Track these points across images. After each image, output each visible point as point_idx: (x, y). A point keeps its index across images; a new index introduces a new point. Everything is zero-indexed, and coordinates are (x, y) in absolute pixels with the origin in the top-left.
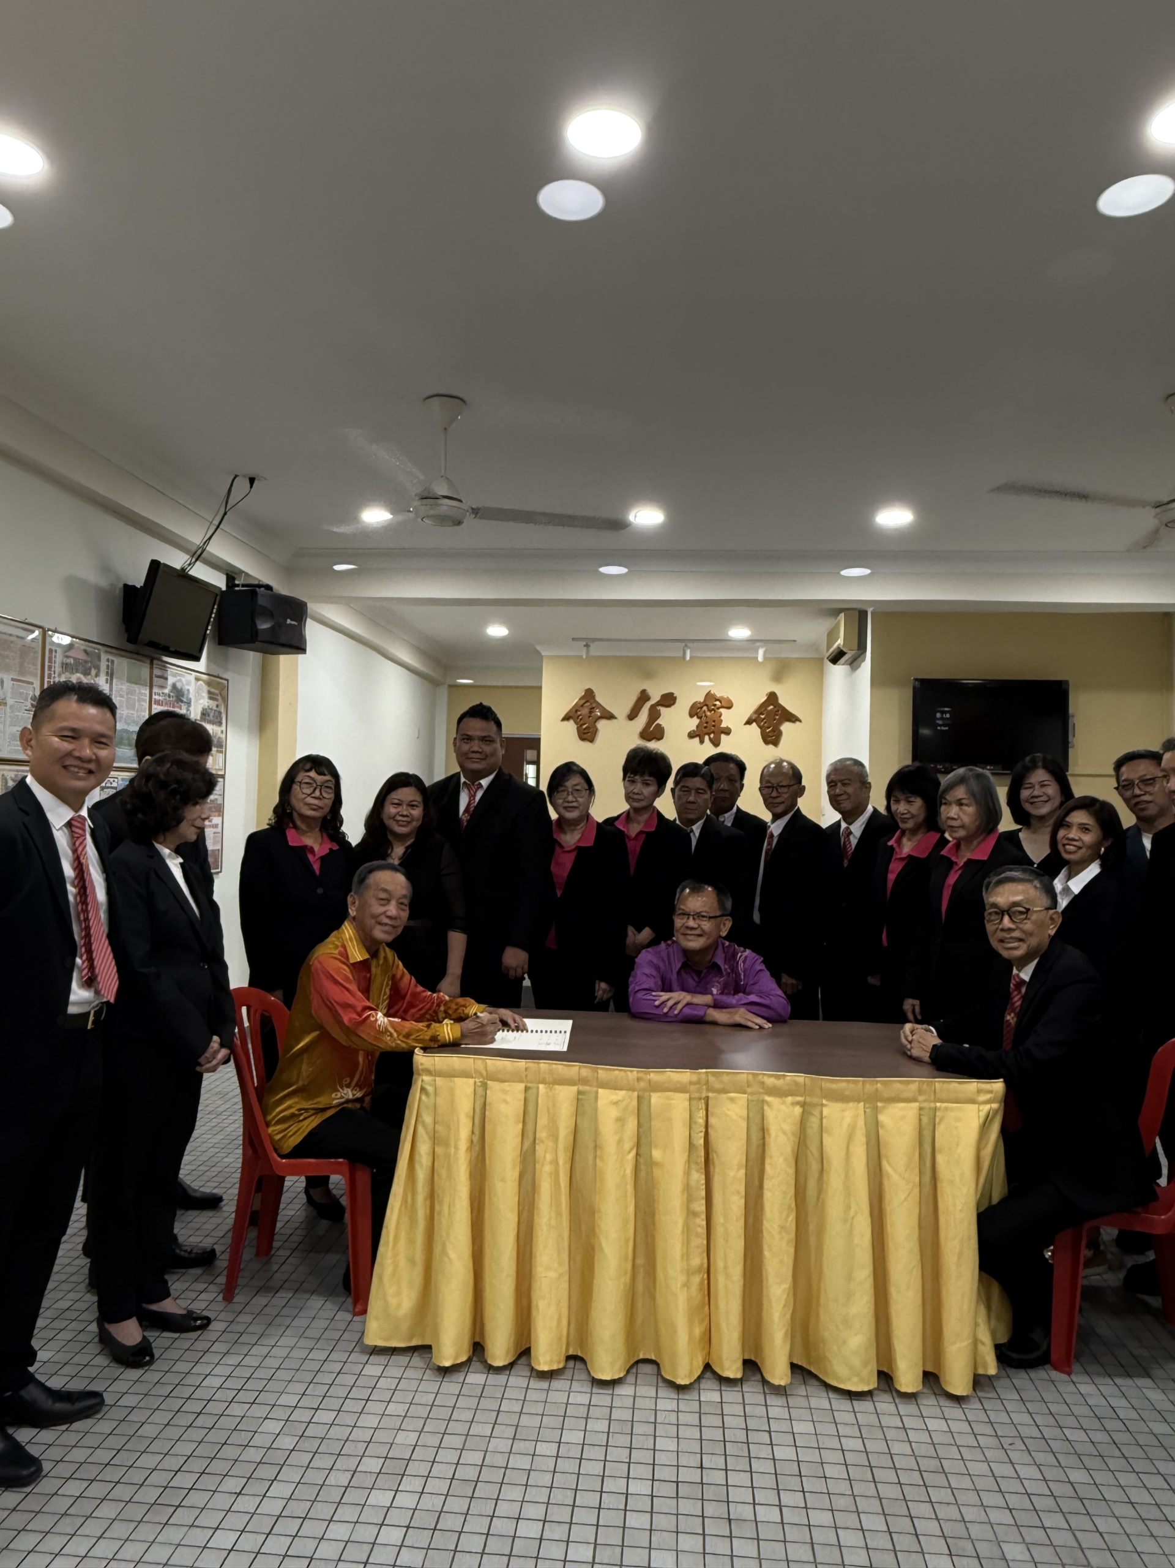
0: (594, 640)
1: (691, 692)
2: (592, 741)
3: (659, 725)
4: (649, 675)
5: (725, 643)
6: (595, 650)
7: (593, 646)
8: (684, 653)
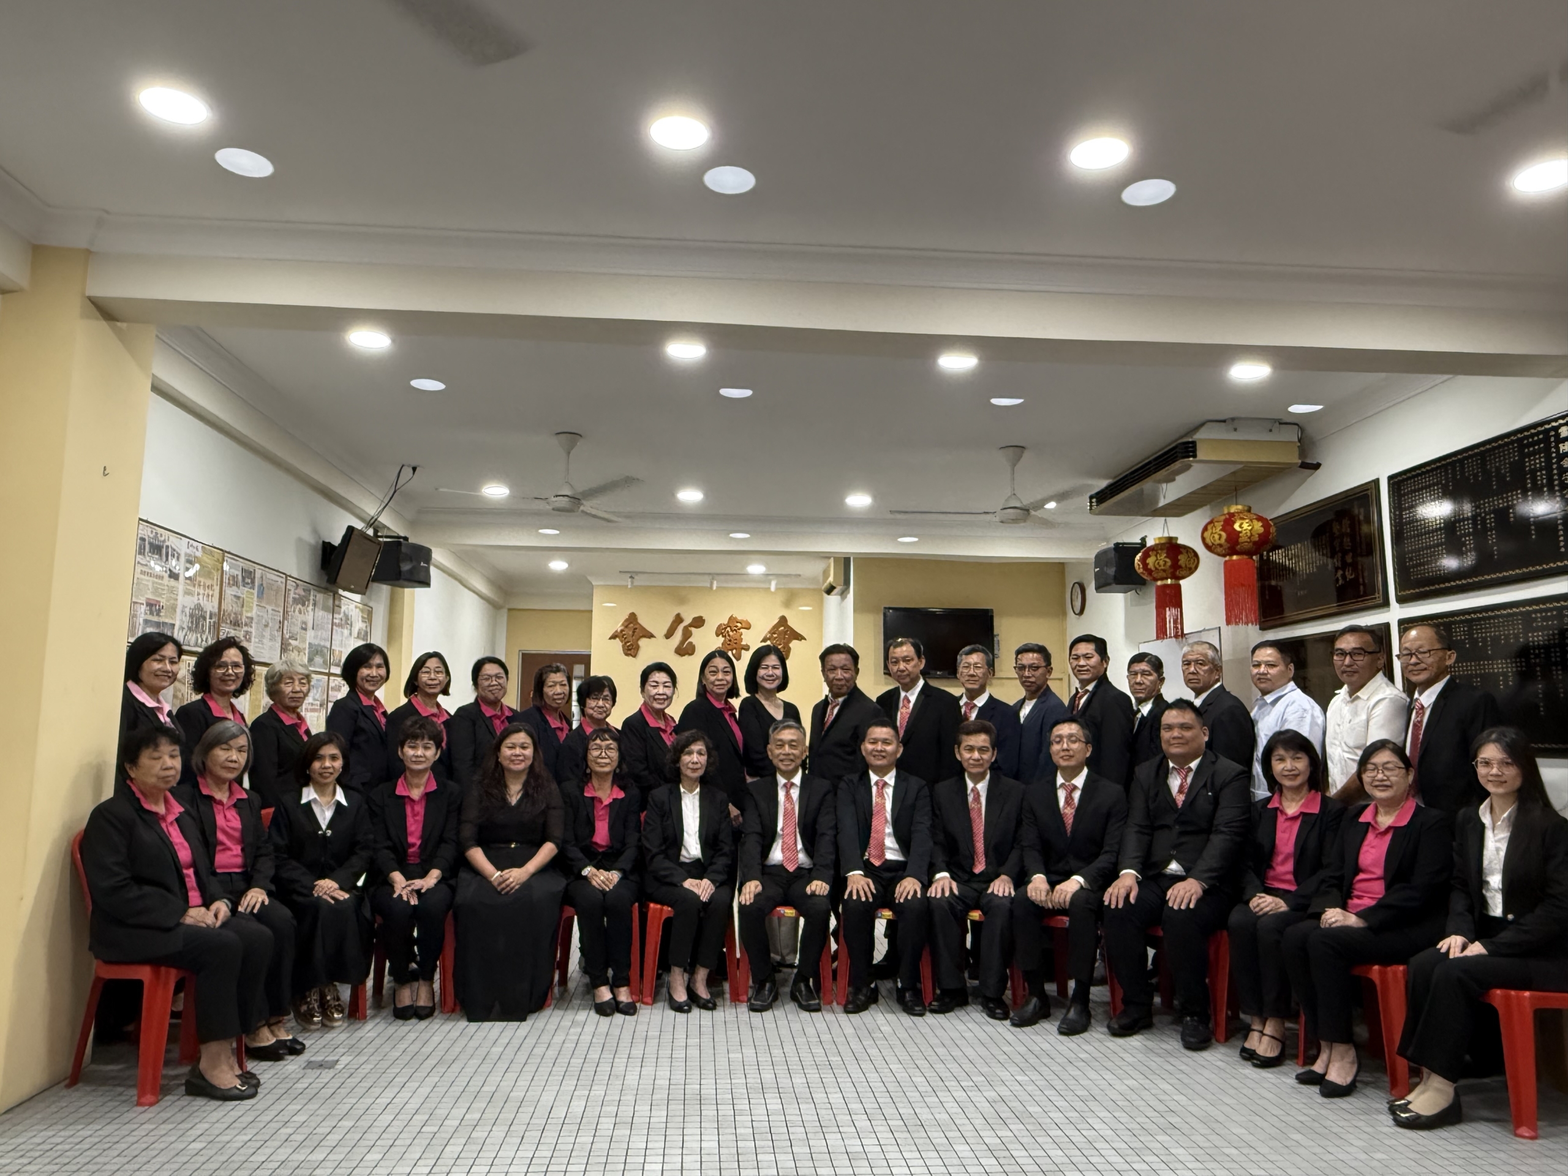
0: (637, 573)
1: (716, 618)
2: (634, 656)
3: (691, 643)
4: (682, 601)
5: (743, 576)
6: (640, 581)
7: (636, 577)
8: (712, 584)
